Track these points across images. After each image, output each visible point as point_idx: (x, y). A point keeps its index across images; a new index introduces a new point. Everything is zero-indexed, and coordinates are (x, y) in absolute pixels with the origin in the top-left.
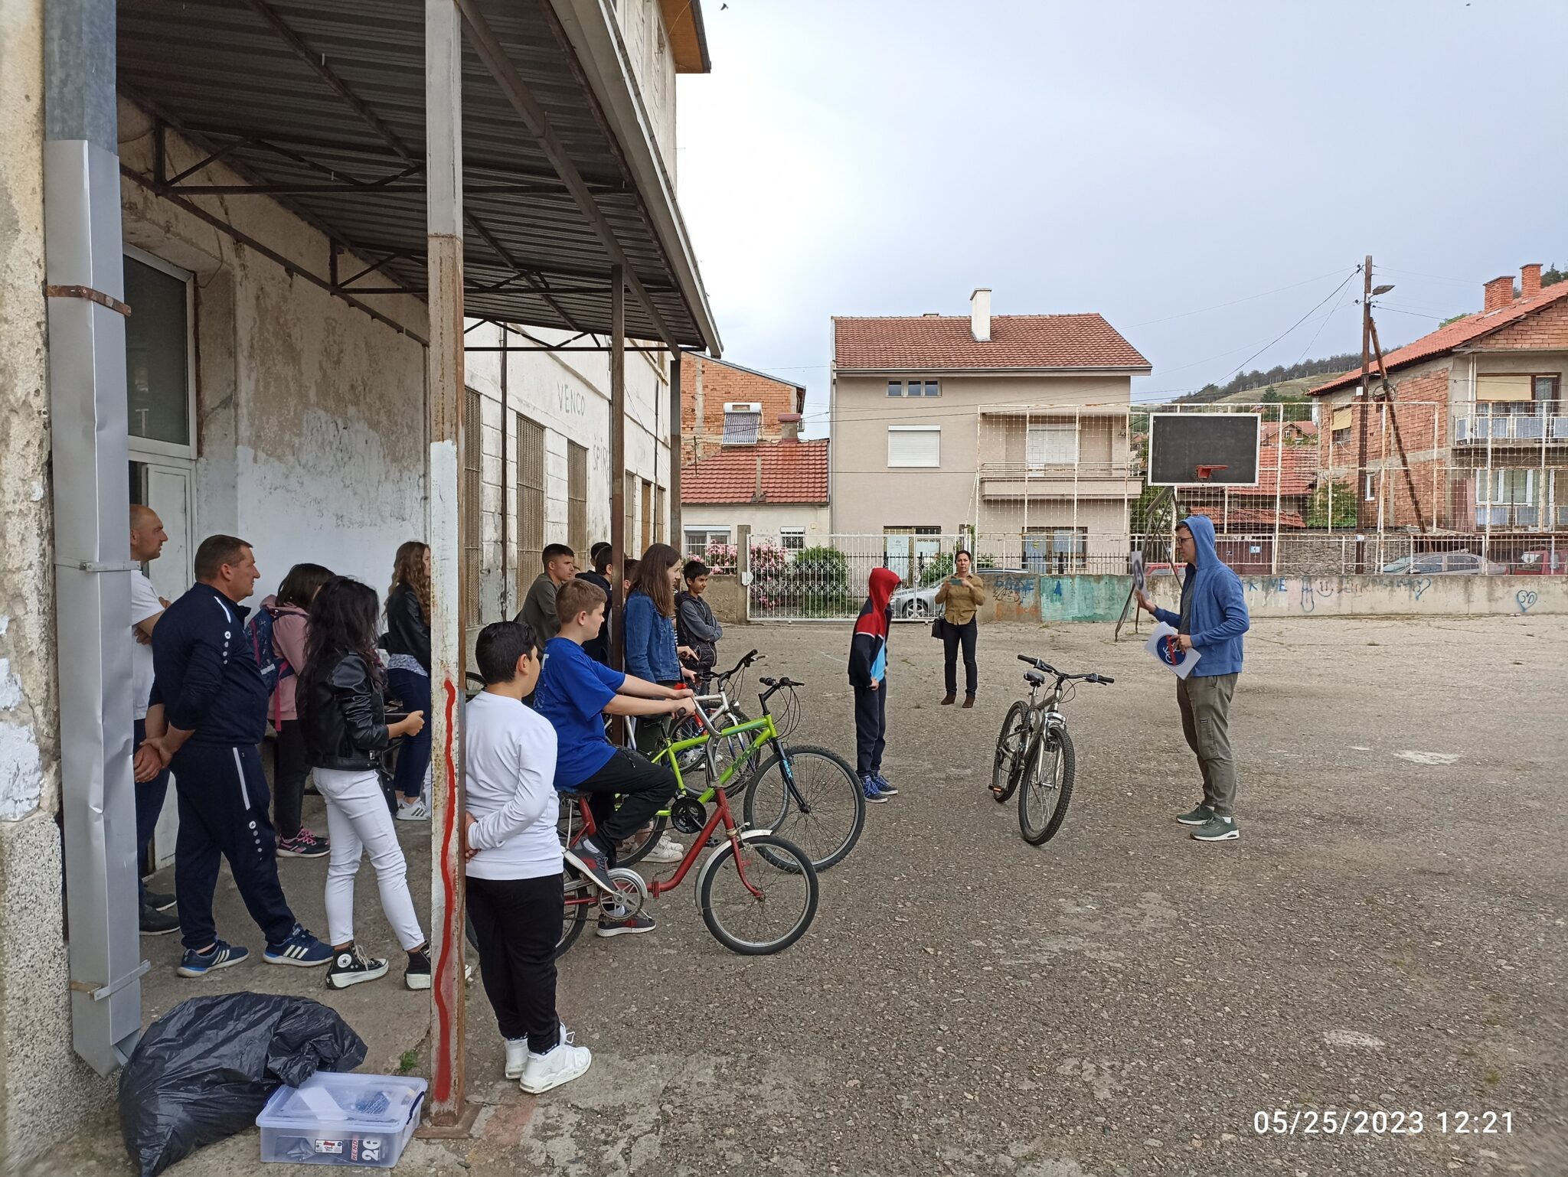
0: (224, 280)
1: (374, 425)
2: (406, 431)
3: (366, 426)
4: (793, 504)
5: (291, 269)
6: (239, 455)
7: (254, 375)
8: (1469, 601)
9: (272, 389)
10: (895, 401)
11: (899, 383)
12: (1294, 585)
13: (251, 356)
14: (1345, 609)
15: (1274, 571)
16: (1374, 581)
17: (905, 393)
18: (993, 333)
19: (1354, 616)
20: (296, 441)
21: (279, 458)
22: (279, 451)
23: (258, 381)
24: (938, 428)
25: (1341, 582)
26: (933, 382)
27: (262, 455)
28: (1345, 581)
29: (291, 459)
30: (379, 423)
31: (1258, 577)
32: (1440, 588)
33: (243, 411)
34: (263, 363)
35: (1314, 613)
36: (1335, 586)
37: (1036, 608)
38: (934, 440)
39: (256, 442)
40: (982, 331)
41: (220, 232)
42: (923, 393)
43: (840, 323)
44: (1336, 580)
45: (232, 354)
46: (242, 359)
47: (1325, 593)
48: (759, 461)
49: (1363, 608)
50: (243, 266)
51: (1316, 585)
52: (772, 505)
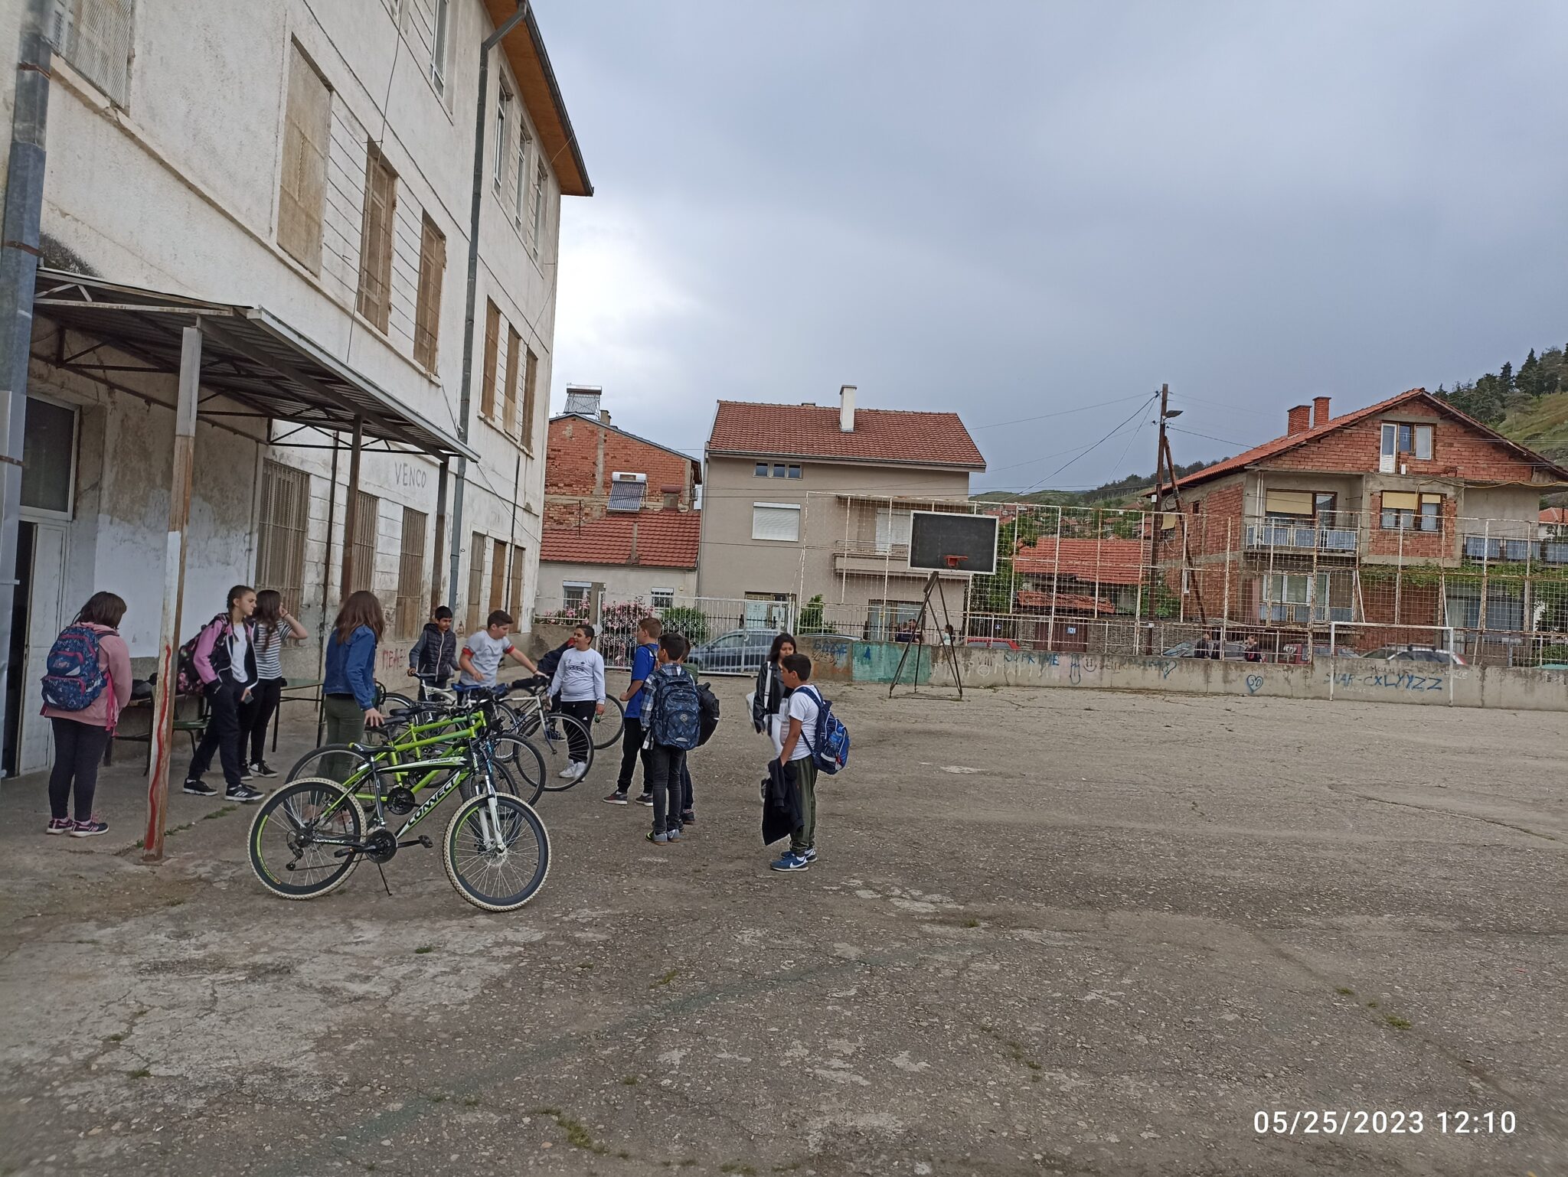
0: (99, 411)
1: (206, 498)
2: (236, 502)
3: (201, 500)
4: (663, 568)
5: (149, 401)
6: (100, 519)
7: (115, 469)
8: (1208, 682)
9: (128, 478)
10: (761, 480)
11: (766, 465)
12: (1064, 660)
13: (114, 458)
14: (1106, 684)
15: (1049, 646)
16: (1130, 661)
17: (771, 474)
18: (857, 424)
19: (1113, 689)
20: (143, 510)
21: (129, 521)
22: (129, 517)
23: (118, 473)
24: (798, 507)
25: (1103, 661)
26: (797, 466)
27: (116, 520)
28: (1106, 659)
29: (139, 523)
30: (212, 497)
31: (1036, 652)
32: (1184, 669)
33: (105, 493)
34: (122, 461)
35: (1081, 685)
36: (1098, 663)
37: (848, 670)
38: (794, 516)
39: (113, 511)
40: (847, 423)
41: (99, 384)
42: (787, 475)
43: (723, 406)
44: (1099, 658)
45: (101, 456)
46: (107, 460)
47: (1090, 668)
48: (636, 527)
49: (1120, 683)
50: (114, 403)
51: (1083, 661)
52: (645, 567)
